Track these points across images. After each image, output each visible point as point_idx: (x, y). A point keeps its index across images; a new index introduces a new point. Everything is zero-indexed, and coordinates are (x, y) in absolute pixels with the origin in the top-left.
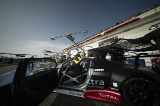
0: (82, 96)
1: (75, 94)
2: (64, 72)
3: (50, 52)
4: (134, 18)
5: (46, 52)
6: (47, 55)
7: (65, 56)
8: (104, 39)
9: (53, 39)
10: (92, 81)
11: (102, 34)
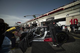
0: (43, 41)
1: (41, 41)
2: (34, 33)
3: (20, 23)
4: (61, 8)
5: (18, 23)
6: (18, 24)
7: (28, 25)
8: (48, 17)
9: (25, 17)
10: (47, 35)
11: (47, 14)
